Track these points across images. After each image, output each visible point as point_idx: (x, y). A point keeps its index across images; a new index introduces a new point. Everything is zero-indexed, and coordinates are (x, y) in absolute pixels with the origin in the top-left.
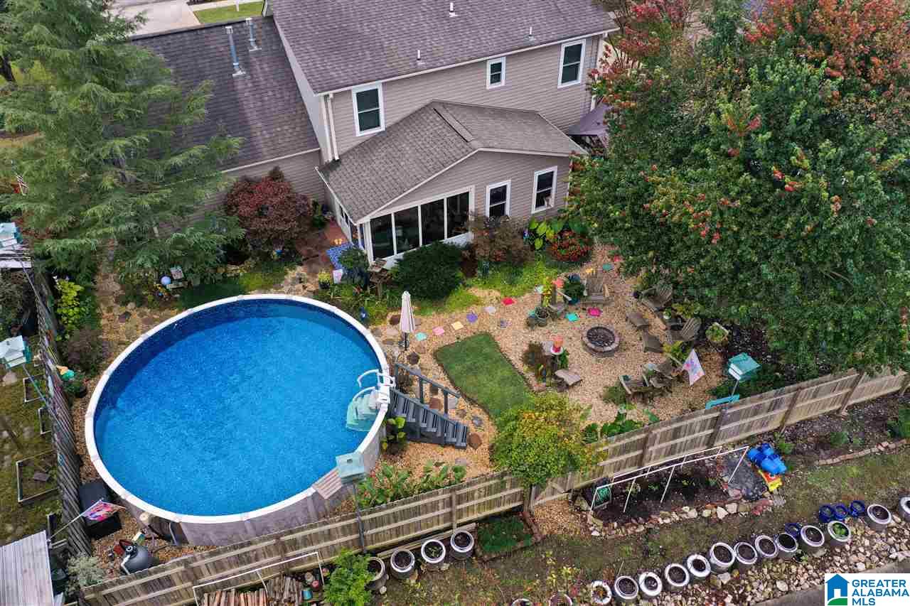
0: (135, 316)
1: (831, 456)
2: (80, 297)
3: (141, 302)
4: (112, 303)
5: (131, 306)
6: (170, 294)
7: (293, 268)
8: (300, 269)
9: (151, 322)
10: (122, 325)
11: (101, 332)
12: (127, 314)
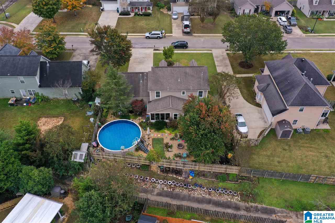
0: (113, 117)
1: (203, 178)
2: (106, 112)
3: (114, 115)
4: (110, 114)
5: (113, 115)
6: (119, 115)
7: (139, 117)
8: (140, 117)
9: (114, 119)
10: (110, 118)
11: (107, 118)
12: (112, 117)
